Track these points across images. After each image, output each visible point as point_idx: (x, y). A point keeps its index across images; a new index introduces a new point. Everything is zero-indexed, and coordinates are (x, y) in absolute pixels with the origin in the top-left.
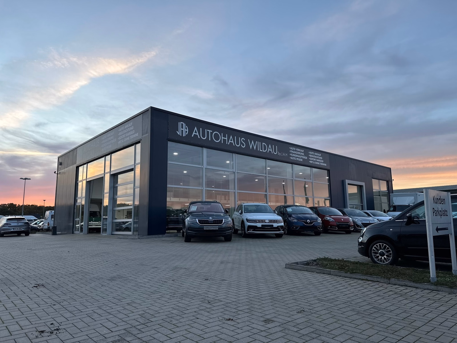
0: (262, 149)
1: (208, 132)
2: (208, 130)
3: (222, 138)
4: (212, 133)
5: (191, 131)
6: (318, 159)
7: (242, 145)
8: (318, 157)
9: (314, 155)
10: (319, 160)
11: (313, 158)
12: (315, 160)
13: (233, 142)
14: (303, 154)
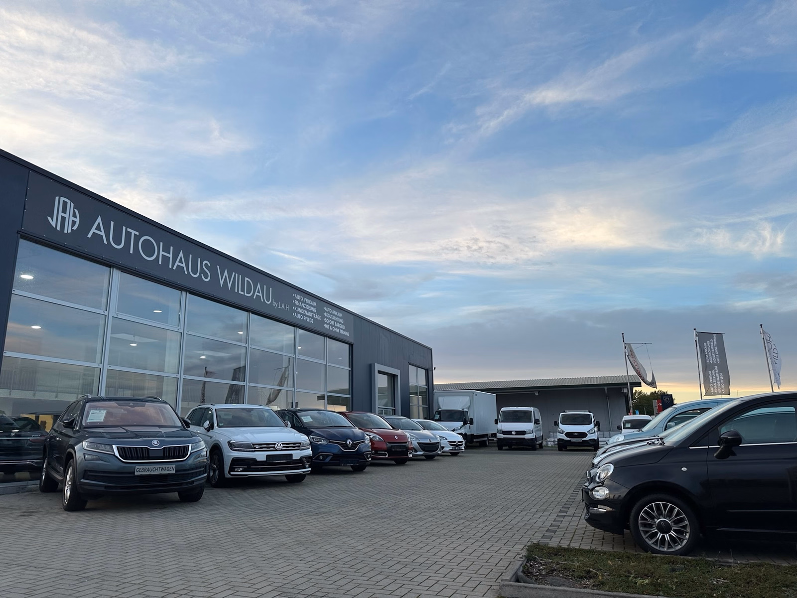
0: (243, 290)
1: (128, 235)
2: (129, 230)
3: (161, 253)
4: (137, 238)
5: (86, 224)
6: (337, 322)
7: (202, 275)
8: (337, 319)
9: (331, 314)
10: (338, 325)
11: (329, 319)
12: (332, 323)
13: (184, 265)
14: (314, 310)
